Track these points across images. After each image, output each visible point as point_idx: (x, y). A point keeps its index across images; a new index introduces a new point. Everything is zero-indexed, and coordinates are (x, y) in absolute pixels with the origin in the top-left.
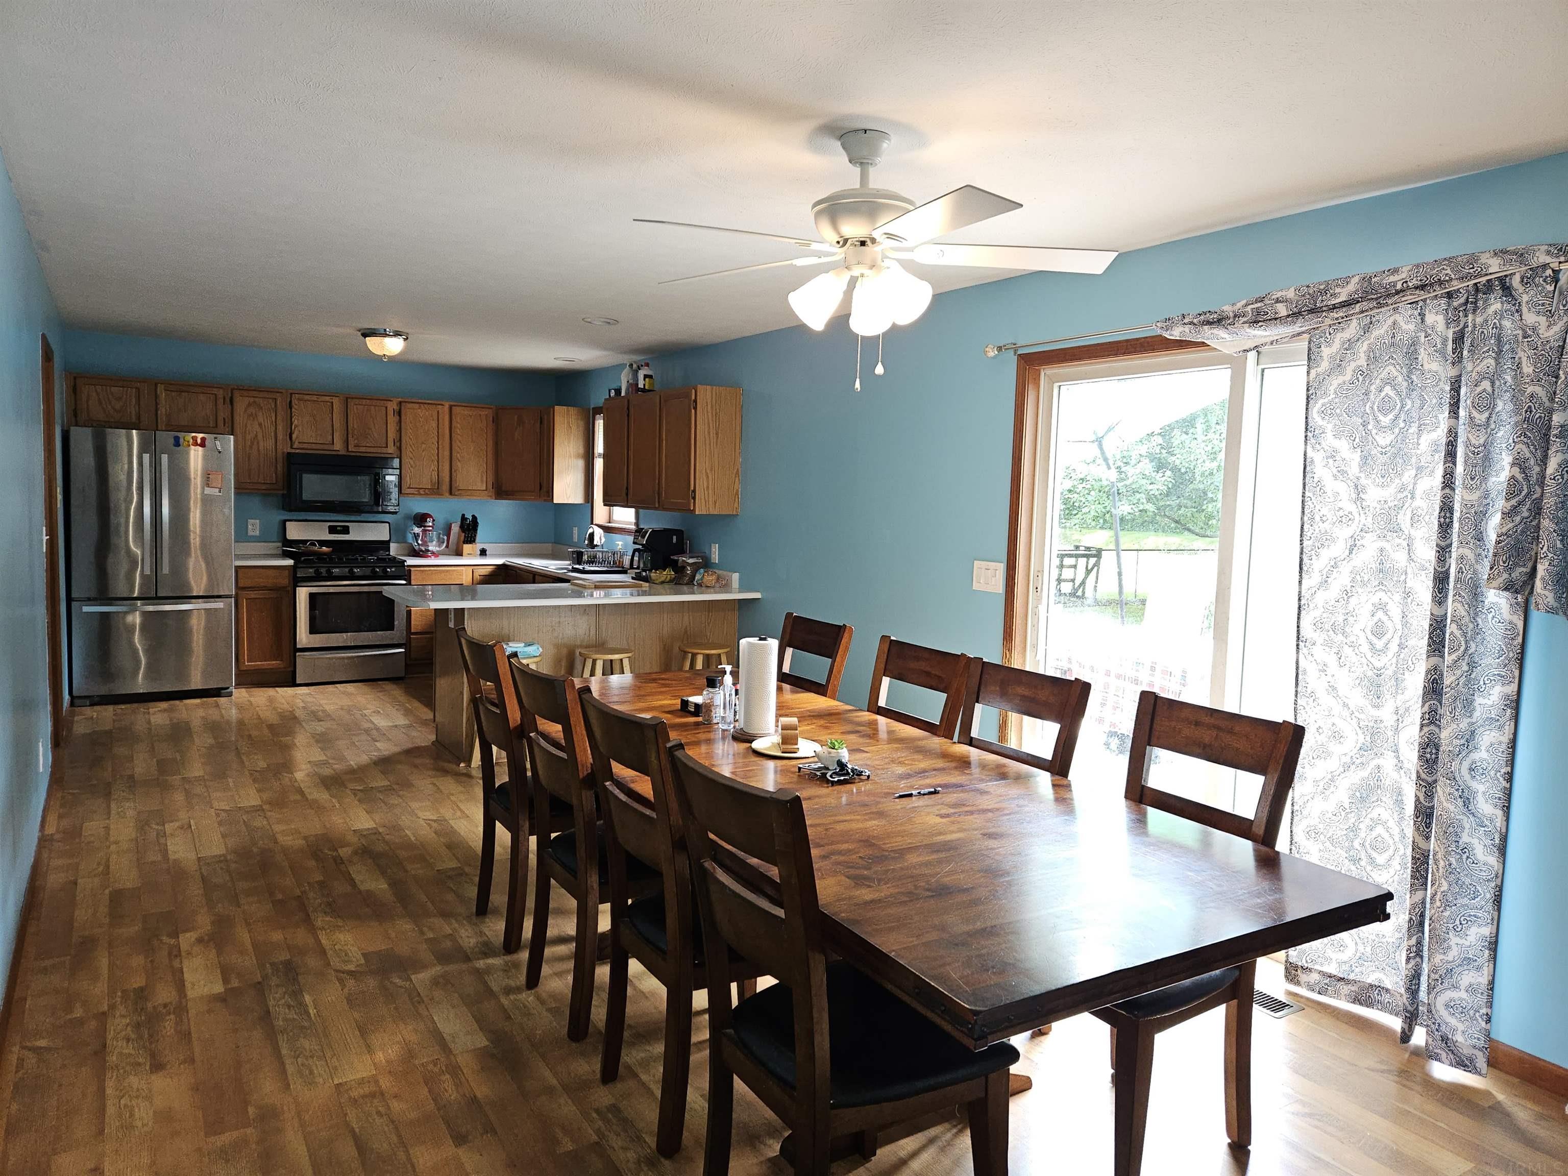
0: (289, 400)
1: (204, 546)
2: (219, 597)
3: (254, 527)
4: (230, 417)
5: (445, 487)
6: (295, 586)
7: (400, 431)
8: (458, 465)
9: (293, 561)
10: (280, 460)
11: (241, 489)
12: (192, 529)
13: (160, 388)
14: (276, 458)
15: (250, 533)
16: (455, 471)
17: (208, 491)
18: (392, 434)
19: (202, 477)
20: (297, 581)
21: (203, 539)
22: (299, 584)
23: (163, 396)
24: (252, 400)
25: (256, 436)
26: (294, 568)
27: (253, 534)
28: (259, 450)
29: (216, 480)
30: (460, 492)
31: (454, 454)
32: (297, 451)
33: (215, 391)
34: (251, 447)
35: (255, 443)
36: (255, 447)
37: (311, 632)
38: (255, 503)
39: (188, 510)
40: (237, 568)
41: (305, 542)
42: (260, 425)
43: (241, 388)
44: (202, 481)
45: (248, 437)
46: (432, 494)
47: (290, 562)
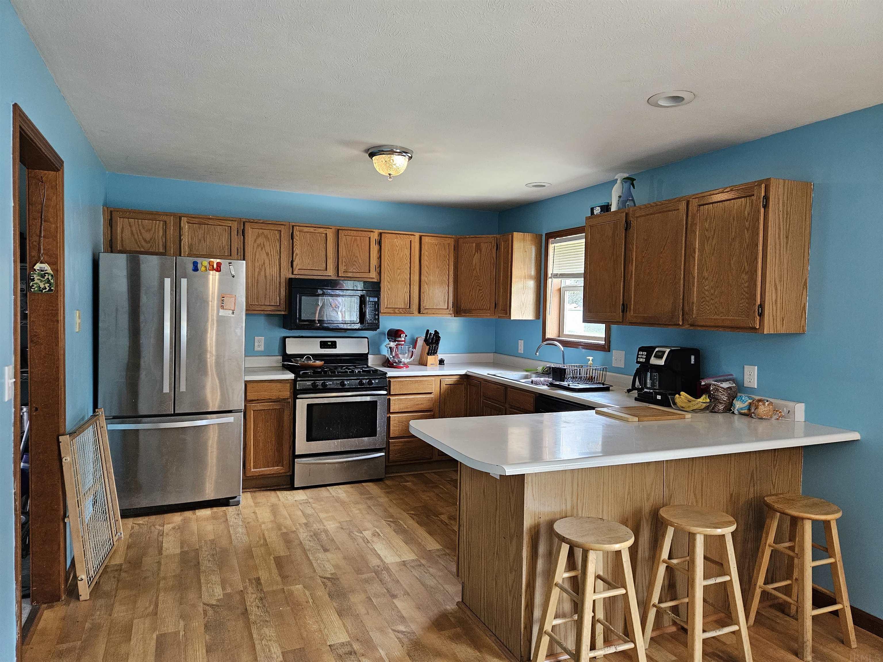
0: (291, 232)
1: (218, 364)
2: (230, 412)
3: (260, 344)
4: (242, 247)
5: (415, 307)
6: (295, 398)
7: (380, 257)
8: (425, 287)
9: (293, 375)
10: (283, 284)
11: (250, 311)
12: (209, 349)
13: (184, 220)
14: (280, 282)
15: (257, 349)
16: (424, 293)
17: (222, 313)
18: (374, 262)
19: (218, 300)
20: (296, 393)
21: (218, 357)
22: (298, 396)
23: (186, 227)
24: (261, 231)
25: (264, 263)
26: (295, 381)
27: (259, 349)
28: (266, 277)
29: (229, 302)
30: (426, 311)
31: (423, 278)
32: (297, 277)
33: (229, 223)
34: (259, 273)
35: (263, 270)
36: (263, 273)
37: (308, 440)
38: (261, 322)
39: (205, 331)
40: (246, 383)
41: (301, 356)
42: (267, 254)
43: (252, 221)
44: (218, 304)
45: (257, 264)
46: (405, 313)
47: (291, 376)
